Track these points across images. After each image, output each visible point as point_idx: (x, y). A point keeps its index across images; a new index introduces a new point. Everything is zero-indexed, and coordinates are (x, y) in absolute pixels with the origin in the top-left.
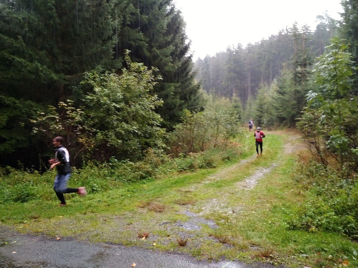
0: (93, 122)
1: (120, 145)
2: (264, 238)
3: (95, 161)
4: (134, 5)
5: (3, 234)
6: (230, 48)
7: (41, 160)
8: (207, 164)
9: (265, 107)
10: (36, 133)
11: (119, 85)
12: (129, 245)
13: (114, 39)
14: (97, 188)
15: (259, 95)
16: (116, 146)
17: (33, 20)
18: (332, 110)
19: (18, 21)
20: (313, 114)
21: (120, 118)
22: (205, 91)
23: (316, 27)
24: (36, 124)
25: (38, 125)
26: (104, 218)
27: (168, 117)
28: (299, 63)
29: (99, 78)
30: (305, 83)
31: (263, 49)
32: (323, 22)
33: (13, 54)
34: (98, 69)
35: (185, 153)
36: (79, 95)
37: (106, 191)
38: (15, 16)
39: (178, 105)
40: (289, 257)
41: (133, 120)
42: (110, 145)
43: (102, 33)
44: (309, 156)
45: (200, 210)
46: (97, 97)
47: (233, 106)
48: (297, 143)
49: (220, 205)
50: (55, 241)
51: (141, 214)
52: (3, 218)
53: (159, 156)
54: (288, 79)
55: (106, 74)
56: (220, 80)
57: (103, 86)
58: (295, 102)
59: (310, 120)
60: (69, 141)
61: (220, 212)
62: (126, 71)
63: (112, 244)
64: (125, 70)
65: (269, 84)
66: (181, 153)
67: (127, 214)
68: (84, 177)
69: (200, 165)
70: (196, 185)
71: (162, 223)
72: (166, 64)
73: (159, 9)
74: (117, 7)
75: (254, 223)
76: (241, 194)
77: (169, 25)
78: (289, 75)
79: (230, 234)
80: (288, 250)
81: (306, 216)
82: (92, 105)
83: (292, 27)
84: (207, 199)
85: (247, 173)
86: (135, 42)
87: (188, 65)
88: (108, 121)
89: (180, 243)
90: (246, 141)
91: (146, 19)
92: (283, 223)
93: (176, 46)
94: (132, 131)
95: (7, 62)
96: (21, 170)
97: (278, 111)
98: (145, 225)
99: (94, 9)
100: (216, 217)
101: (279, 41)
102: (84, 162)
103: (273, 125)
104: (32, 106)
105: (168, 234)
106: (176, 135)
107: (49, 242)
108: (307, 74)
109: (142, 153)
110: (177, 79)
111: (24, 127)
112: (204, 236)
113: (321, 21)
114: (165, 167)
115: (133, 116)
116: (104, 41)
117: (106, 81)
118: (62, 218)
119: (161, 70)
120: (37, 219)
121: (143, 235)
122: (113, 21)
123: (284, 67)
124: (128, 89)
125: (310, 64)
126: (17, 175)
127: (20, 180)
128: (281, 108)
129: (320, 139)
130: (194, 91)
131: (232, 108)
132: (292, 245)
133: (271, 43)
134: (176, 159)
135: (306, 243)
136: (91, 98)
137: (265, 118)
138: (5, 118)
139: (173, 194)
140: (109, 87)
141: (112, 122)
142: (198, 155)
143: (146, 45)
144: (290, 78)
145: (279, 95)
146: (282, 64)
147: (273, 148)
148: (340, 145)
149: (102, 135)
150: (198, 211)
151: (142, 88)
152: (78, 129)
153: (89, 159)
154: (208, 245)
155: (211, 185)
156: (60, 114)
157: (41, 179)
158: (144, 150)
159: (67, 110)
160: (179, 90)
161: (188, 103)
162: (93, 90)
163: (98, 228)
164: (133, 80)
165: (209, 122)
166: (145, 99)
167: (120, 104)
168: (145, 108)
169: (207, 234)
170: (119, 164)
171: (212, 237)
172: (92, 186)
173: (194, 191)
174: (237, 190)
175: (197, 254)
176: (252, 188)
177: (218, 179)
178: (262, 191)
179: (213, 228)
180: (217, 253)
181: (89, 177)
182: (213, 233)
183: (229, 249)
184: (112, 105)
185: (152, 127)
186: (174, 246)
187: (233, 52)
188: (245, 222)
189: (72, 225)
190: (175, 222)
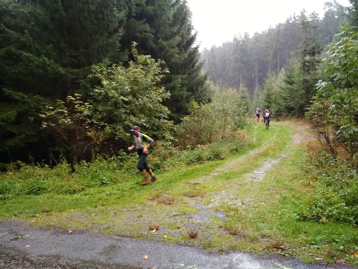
0: (101, 116)
1: (129, 138)
2: (275, 230)
3: (104, 155)
5: (16, 228)
6: (237, 38)
7: (51, 154)
8: (215, 156)
9: (273, 97)
10: (45, 128)
11: (127, 78)
12: (140, 238)
13: (121, 32)
14: (107, 181)
15: (267, 85)
16: (124, 139)
17: (39, 13)
18: (342, 99)
19: (24, 16)
20: (322, 104)
21: (129, 112)
22: (212, 82)
23: (325, 14)
24: (44, 118)
25: (47, 120)
26: (115, 211)
27: (175, 110)
28: (308, 52)
29: (106, 71)
30: (314, 72)
31: (270, 38)
32: (332, 9)
33: (20, 48)
34: (105, 62)
35: (193, 145)
36: (86, 88)
37: (115, 184)
38: (21, 10)
39: (185, 97)
40: (300, 248)
41: (141, 112)
42: (118, 138)
43: (108, 26)
44: (318, 146)
45: (209, 202)
46: (105, 91)
47: (241, 97)
48: (305, 134)
49: (229, 197)
50: (67, 235)
51: (150, 206)
52: (16, 212)
53: (166, 148)
54: (297, 68)
55: (114, 67)
56: (226, 71)
58: (303, 92)
59: (320, 110)
60: (78, 135)
61: (229, 203)
62: (133, 64)
63: (123, 236)
64: (132, 62)
65: (277, 74)
66: (189, 146)
67: (137, 207)
68: (93, 171)
69: (208, 157)
70: (204, 177)
71: (172, 215)
72: (172, 56)
75: (264, 214)
76: (250, 186)
77: (175, 16)
78: (297, 63)
79: (240, 225)
80: (299, 241)
81: (316, 208)
82: (100, 99)
83: (300, 15)
84: (216, 191)
85: (255, 164)
86: (141, 34)
87: (195, 56)
88: (116, 114)
89: (190, 235)
90: (254, 133)
91: (152, 11)
92: (294, 214)
93: (182, 37)
94: (140, 124)
95: (15, 57)
96: (32, 165)
97: (286, 101)
98: (155, 218)
100: (225, 209)
101: (286, 29)
102: (94, 155)
103: (280, 115)
104: (40, 101)
105: (179, 226)
106: (184, 128)
107: (62, 235)
108: (315, 63)
110: (183, 70)
111: (33, 121)
112: (213, 228)
113: (329, 8)
114: (173, 159)
115: (140, 109)
116: (110, 34)
117: (113, 74)
118: (73, 211)
119: (167, 62)
120: (49, 213)
121: (153, 228)
122: (118, 13)
123: (292, 56)
124: (135, 82)
125: (319, 53)
126: (28, 169)
127: (31, 174)
128: (289, 98)
129: (330, 129)
130: (201, 83)
131: (240, 99)
132: (303, 236)
133: (279, 32)
134: (184, 152)
135: (317, 234)
136: (99, 91)
137: (273, 108)
138: (14, 113)
139: (182, 187)
140: (117, 80)
141: (120, 115)
142: (205, 147)
143: (152, 37)
144: (299, 67)
145: (287, 85)
146: (290, 53)
147: (281, 139)
148: (351, 135)
149: (110, 129)
150: (207, 203)
151: (149, 80)
152: (87, 122)
153: (97, 152)
154: (219, 236)
155: (220, 177)
156: (68, 108)
157: (51, 173)
159: (76, 104)
160: (187, 82)
161: (195, 95)
162: (101, 83)
163: (109, 221)
164: (141, 72)
165: (217, 114)
166: (152, 91)
167: (127, 98)
168: (153, 101)
169: (217, 225)
170: (127, 157)
171: (223, 229)
172: (102, 179)
173: (203, 183)
174: (245, 181)
175: (208, 246)
176: (261, 179)
177: (227, 171)
178: (272, 182)
179: (223, 220)
180: (228, 245)
181: (99, 171)
182: (223, 225)
183: (239, 241)
184: (120, 98)
185: (159, 120)
186: (185, 238)
187: (240, 41)
188: (255, 214)
189: (83, 219)
190: (185, 214)
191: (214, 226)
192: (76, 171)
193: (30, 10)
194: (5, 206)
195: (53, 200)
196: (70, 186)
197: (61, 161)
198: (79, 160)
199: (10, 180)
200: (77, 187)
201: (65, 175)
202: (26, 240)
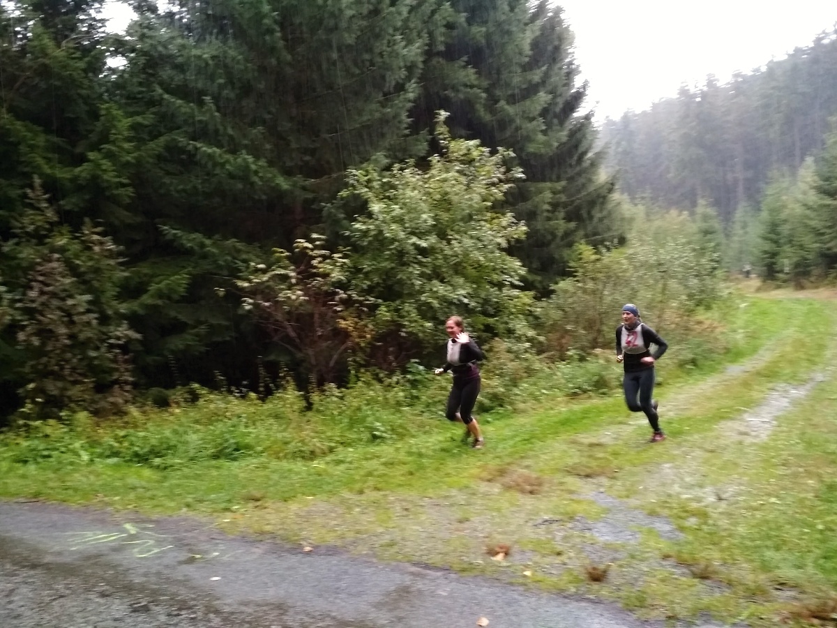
0: (368, 283)
1: (429, 333)
2: (810, 570)
3: (374, 371)
4: (453, 5)
5: (189, 535)
6: (686, 88)
7: (262, 371)
9: (785, 229)
10: (249, 311)
11: (425, 194)
12: (468, 573)
13: (410, 90)
14: (382, 432)
15: (769, 199)
16: (420, 335)
17: (233, 59)
19: (203, 65)
21: (429, 272)
22: (625, 197)
24: (247, 290)
25: (252, 293)
26: (404, 504)
27: (536, 264)
29: (379, 180)
31: (774, 84)
33: (194, 139)
34: (376, 161)
35: (582, 349)
36: (336, 222)
37: (402, 439)
38: (195, 52)
39: (560, 233)
41: (457, 273)
42: (406, 333)
43: (383, 77)
45: (632, 492)
46: (376, 226)
47: (700, 231)
49: (682, 479)
50: (300, 555)
51: (486, 495)
52: (189, 499)
53: (517, 357)
55: (395, 172)
56: (661, 168)
57: (389, 198)
60: (319, 326)
61: (683, 497)
62: (439, 161)
63: (427, 567)
64: (438, 158)
65: (793, 170)
66: (573, 351)
67: (456, 496)
68: (353, 408)
70: (614, 428)
71: (540, 521)
72: (528, 139)
73: (512, 9)
74: (413, 14)
75: (779, 528)
76: (734, 453)
77: (535, 45)
79: (716, 555)
82: (365, 243)
84: (646, 463)
85: (746, 399)
86: (457, 91)
87: (584, 136)
88: (401, 278)
90: (738, 318)
91: (482, 36)
93: (553, 92)
94: (455, 301)
95: (184, 157)
96: (221, 392)
97: (821, 238)
98: (499, 524)
99: (365, 23)
100: (675, 511)
101: (816, 61)
102: (353, 372)
103: (806, 274)
104: (239, 251)
105: (559, 548)
106: (559, 308)
107: (289, 556)
110: (556, 170)
111: (224, 296)
112: (648, 558)
114: (535, 384)
115: (455, 264)
116: (388, 97)
117: (394, 187)
118: (312, 500)
119: (520, 152)
120: (258, 503)
121: (498, 549)
122: (405, 47)
124: (444, 203)
126: (213, 402)
127: (220, 413)
128: (828, 231)
130: (599, 199)
131: (697, 235)
133: (795, 68)
134: (561, 365)
136: (364, 227)
137: (787, 257)
138: (183, 279)
139: (558, 451)
140: (403, 201)
141: (411, 280)
143: (481, 98)
145: (821, 199)
146: (828, 119)
147: (811, 334)
149: (388, 311)
150: (624, 493)
151: (477, 198)
152: (337, 298)
153: (361, 366)
154: (663, 581)
156: (297, 266)
157: (262, 414)
158: (483, 345)
159: (314, 258)
160: (563, 198)
161: (585, 228)
162: (367, 209)
163: (393, 527)
164: (456, 180)
165: (641, 273)
166: (483, 223)
167: (426, 240)
168: (485, 246)
169: (657, 552)
170: (427, 376)
171: (671, 561)
172: (371, 428)
173: (612, 443)
174: (722, 442)
175: (638, 604)
176: (764, 437)
177: (671, 414)
178: (792, 445)
179: (669, 538)
180: (689, 604)
181: (365, 408)
182: (672, 551)
183: (717, 595)
184: (411, 241)
185: (500, 290)
186: (576, 580)
187: (695, 96)
188: (753, 526)
189: (334, 519)
190: (572, 518)
191: (650, 554)
192: (315, 406)
193: (215, 53)
194: (166, 484)
195: (267, 472)
196: (302, 441)
197: (282, 385)
198: (321, 383)
199: (176, 427)
200: (316, 443)
201: (291, 416)
202: (212, 565)
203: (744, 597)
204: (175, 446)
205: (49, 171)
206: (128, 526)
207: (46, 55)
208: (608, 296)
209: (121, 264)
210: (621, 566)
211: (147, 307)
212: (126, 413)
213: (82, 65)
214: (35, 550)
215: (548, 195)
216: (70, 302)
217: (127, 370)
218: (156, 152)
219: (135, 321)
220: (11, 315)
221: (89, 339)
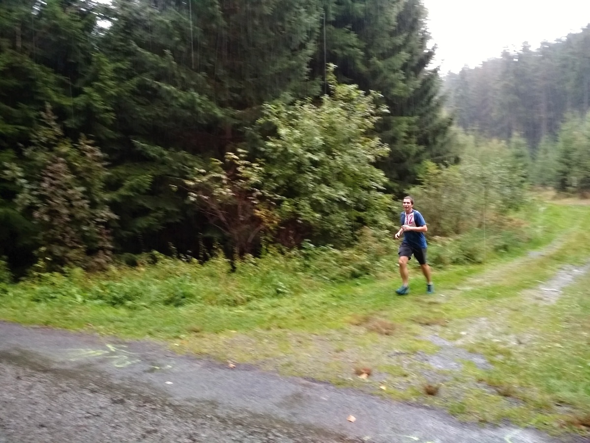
0: (277, 185)
1: (318, 221)
2: (582, 393)
3: (279, 246)
5: (151, 353)
6: (507, 51)
7: (201, 244)
8: (467, 256)
9: (575, 155)
10: (193, 202)
11: (318, 123)
12: (342, 386)
13: (309, 48)
14: (284, 289)
15: (564, 133)
16: (312, 222)
17: (186, 23)
19: (165, 27)
21: (319, 178)
22: (461, 129)
24: (193, 187)
25: (196, 189)
26: (298, 338)
27: (395, 175)
29: (286, 112)
31: (571, 50)
33: (158, 79)
34: (285, 98)
36: (255, 140)
37: (297, 294)
38: (160, 18)
39: (413, 153)
41: (339, 179)
42: (302, 220)
43: (291, 39)
45: (457, 336)
46: (283, 145)
47: (513, 155)
49: (494, 329)
50: (227, 370)
51: (355, 335)
52: (151, 330)
53: (380, 241)
55: (297, 107)
56: (487, 109)
57: (292, 125)
60: (242, 214)
61: (494, 341)
62: (328, 100)
63: (314, 380)
64: (328, 97)
65: (582, 113)
67: (334, 334)
68: (264, 272)
69: (454, 258)
70: (447, 292)
71: (392, 353)
72: (392, 85)
75: (560, 364)
76: (531, 312)
77: (400, 18)
79: (516, 381)
82: (275, 157)
84: (469, 317)
85: (541, 274)
86: (342, 49)
87: (432, 85)
88: (299, 182)
89: (426, 389)
90: (539, 218)
91: (362, 10)
93: (411, 52)
94: (337, 200)
95: (150, 92)
96: (173, 258)
98: (364, 355)
100: (488, 350)
102: (264, 247)
103: (588, 188)
104: (186, 159)
105: (406, 372)
107: (219, 370)
109: (352, 235)
110: (412, 108)
111: (177, 191)
112: (467, 381)
114: (391, 260)
115: (338, 173)
116: (294, 53)
117: (296, 117)
118: (235, 333)
120: (198, 334)
121: (363, 371)
122: (307, 17)
124: (331, 130)
126: (168, 264)
127: (172, 272)
130: (442, 130)
131: (511, 158)
133: (587, 39)
136: (274, 145)
137: (576, 175)
138: (148, 178)
139: (407, 307)
140: (302, 127)
141: (306, 183)
142: (449, 241)
143: (360, 55)
149: (290, 205)
150: (453, 337)
151: (354, 126)
152: (254, 195)
154: (477, 396)
155: (476, 294)
156: (228, 172)
157: (201, 273)
158: (356, 231)
159: (238, 166)
160: (416, 128)
161: (431, 150)
162: (276, 132)
163: (291, 353)
164: (340, 113)
165: (470, 183)
166: (358, 144)
167: (319, 155)
168: (359, 160)
169: (474, 377)
170: (316, 252)
171: (485, 384)
172: (276, 286)
173: (445, 302)
174: (524, 304)
175: (460, 411)
176: (553, 301)
177: (488, 284)
178: (573, 308)
179: (483, 368)
180: (495, 413)
181: (272, 272)
182: (485, 376)
183: (515, 407)
184: (306, 156)
185: (369, 193)
186: (417, 393)
187: (513, 57)
188: (543, 363)
189: (250, 346)
190: (415, 352)
191: (469, 379)
192: (237, 270)
193: (173, 19)
195: (203, 313)
196: (228, 293)
197: (215, 254)
198: (242, 254)
199: (142, 281)
200: (238, 295)
201: (221, 276)
202: (166, 374)
203: (534, 410)
204: (141, 293)
205: (56, 99)
206: (109, 346)
207: (55, 18)
208: (445, 199)
209: (105, 166)
210: (449, 386)
211: (122, 197)
212: (107, 270)
213: (80, 25)
214: (46, 360)
215: (405, 126)
216: (70, 192)
217: (109, 240)
218: (130, 88)
219: (114, 206)
220: (29, 199)
221: (83, 218)
